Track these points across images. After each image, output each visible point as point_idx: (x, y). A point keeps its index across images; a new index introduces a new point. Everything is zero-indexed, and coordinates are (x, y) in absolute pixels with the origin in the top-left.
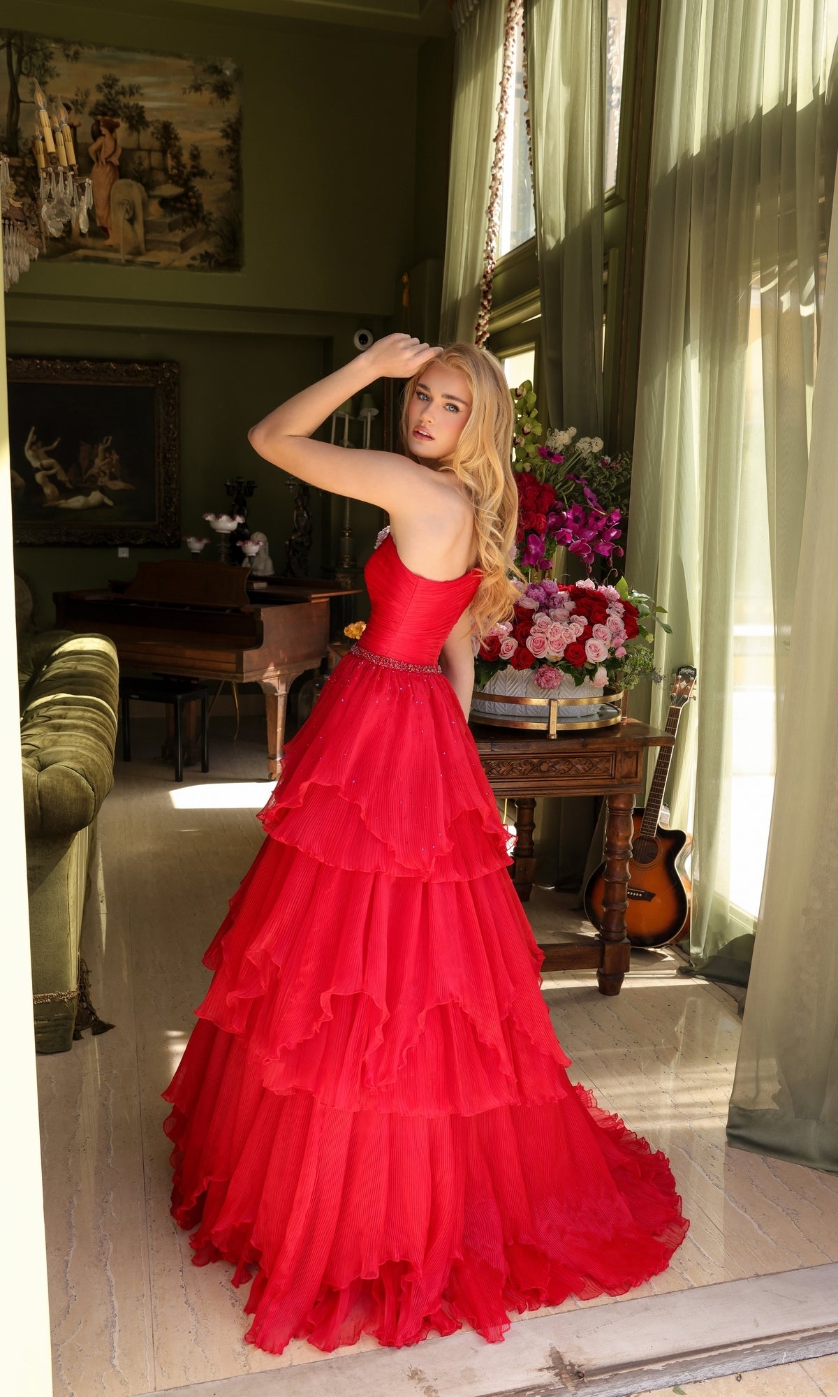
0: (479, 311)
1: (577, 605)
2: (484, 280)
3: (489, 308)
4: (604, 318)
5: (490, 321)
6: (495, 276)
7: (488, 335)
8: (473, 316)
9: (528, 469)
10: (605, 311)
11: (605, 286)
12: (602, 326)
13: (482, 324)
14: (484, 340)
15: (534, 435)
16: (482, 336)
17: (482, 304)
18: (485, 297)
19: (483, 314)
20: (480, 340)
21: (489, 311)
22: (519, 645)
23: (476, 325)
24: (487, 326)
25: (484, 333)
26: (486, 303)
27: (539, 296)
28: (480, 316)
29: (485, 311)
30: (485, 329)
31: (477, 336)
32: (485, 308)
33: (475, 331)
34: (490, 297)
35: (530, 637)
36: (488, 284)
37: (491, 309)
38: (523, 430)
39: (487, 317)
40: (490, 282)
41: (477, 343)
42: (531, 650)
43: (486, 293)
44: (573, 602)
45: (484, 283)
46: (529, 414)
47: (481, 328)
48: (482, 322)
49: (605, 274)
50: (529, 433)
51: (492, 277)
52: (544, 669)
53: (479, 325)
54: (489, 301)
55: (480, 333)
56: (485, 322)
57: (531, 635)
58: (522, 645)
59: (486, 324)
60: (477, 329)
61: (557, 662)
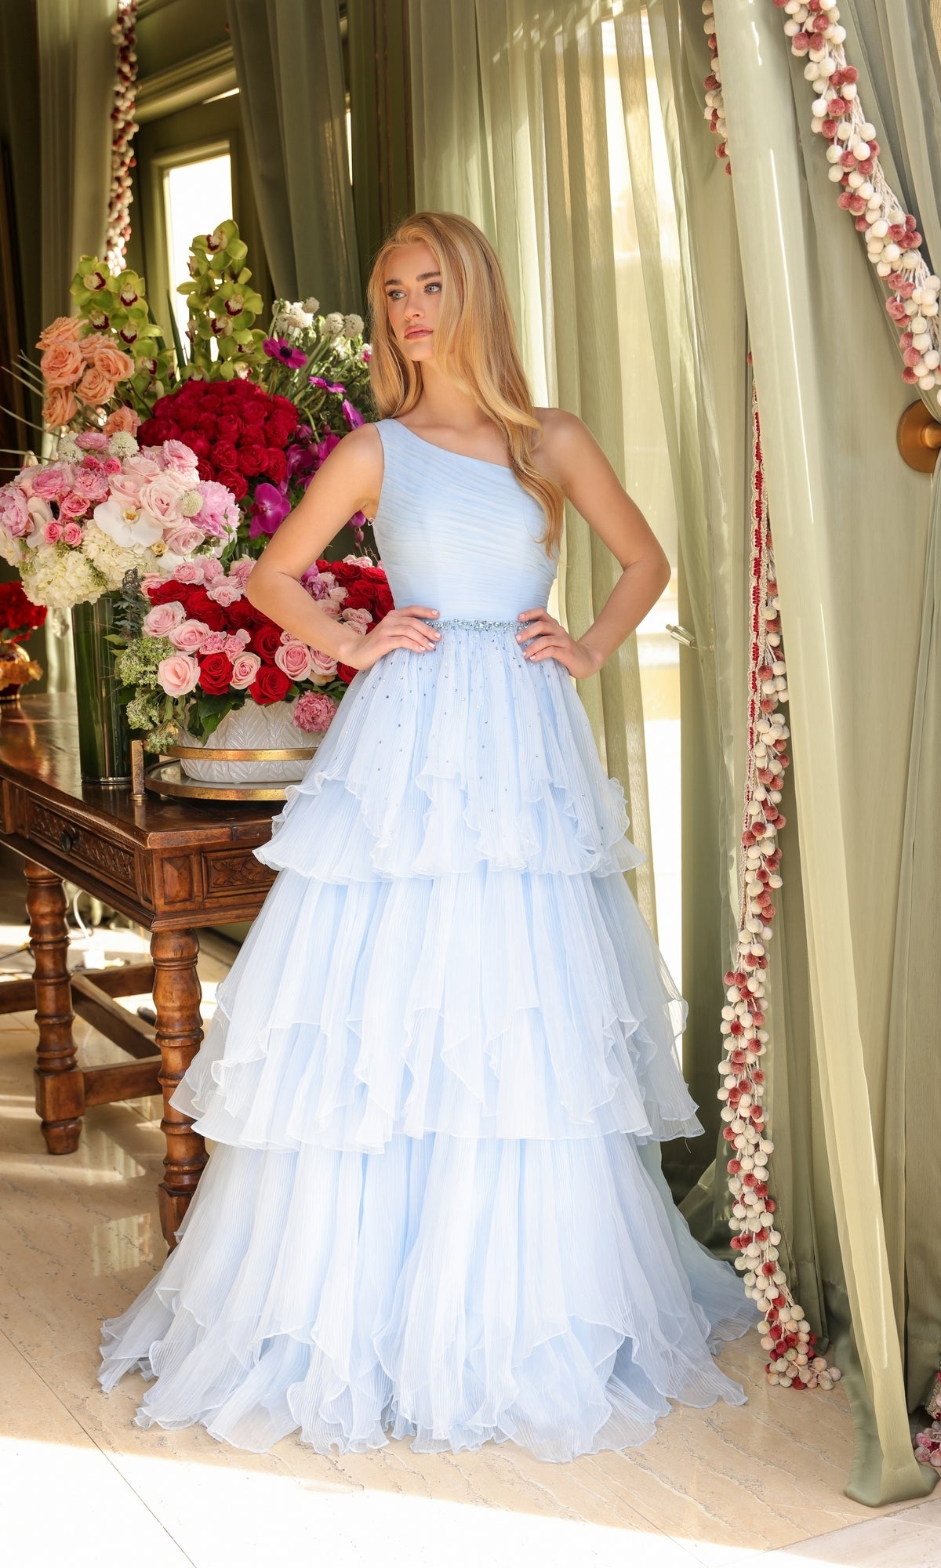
0: (115, 84)
1: (349, 592)
2: (119, 27)
3: (133, 78)
4: (348, 99)
5: (138, 102)
6: (139, 18)
7: (135, 129)
8: (103, 94)
9: (243, 375)
10: (348, 87)
11: (345, 42)
12: (345, 113)
13: (123, 108)
14: (130, 137)
15: (249, 313)
16: (123, 131)
17: (120, 72)
18: (125, 59)
19: (122, 90)
20: (121, 137)
21: (134, 84)
22: (263, 663)
23: (110, 111)
24: (133, 112)
25: (128, 124)
26: (126, 69)
27: (230, 60)
28: (118, 93)
29: (127, 84)
30: (129, 117)
31: (115, 131)
32: (125, 78)
33: (109, 121)
34: (133, 58)
35: (280, 648)
36: (128, 33)
37: (137, 79)
38: (227, 305)
39: (131, 95)
40: (131, 29)
41: (116, 142)
42: (283, 668)
43: (124, 51)
44: (344, 589)
45: (119, 32)
46: (235, 277)
47: (121, 116)
48: (123, 104)
49: (343, 23)
50: (239, 311)
51: (134, 20)
52: (307, 699)
53: (117, 110)
54: (132, 66)
55: (121, 125)
56: (128, 104)
57: (283, 645)
58: (268, 664)
59: (130, 108)
60: (114, 117)
61: (328, 684)
